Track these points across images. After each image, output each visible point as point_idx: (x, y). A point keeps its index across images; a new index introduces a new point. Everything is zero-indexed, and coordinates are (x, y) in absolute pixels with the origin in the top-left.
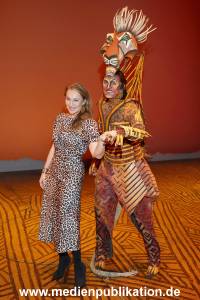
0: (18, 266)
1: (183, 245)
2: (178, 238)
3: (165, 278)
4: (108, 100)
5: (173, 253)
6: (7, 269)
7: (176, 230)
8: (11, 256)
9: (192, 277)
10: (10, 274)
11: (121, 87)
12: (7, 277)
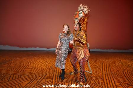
0: (56, 73)
1: (108, 76)
2: (107, 74)
3: (96, 84)
4: (76, 31)
5: (103, 78)
6: (53, 73)
7: (108, 72)
8: (56, 70)
9: (106, 85)
10: (54, 74)
11: (79, 27)
12: (52, 75)
